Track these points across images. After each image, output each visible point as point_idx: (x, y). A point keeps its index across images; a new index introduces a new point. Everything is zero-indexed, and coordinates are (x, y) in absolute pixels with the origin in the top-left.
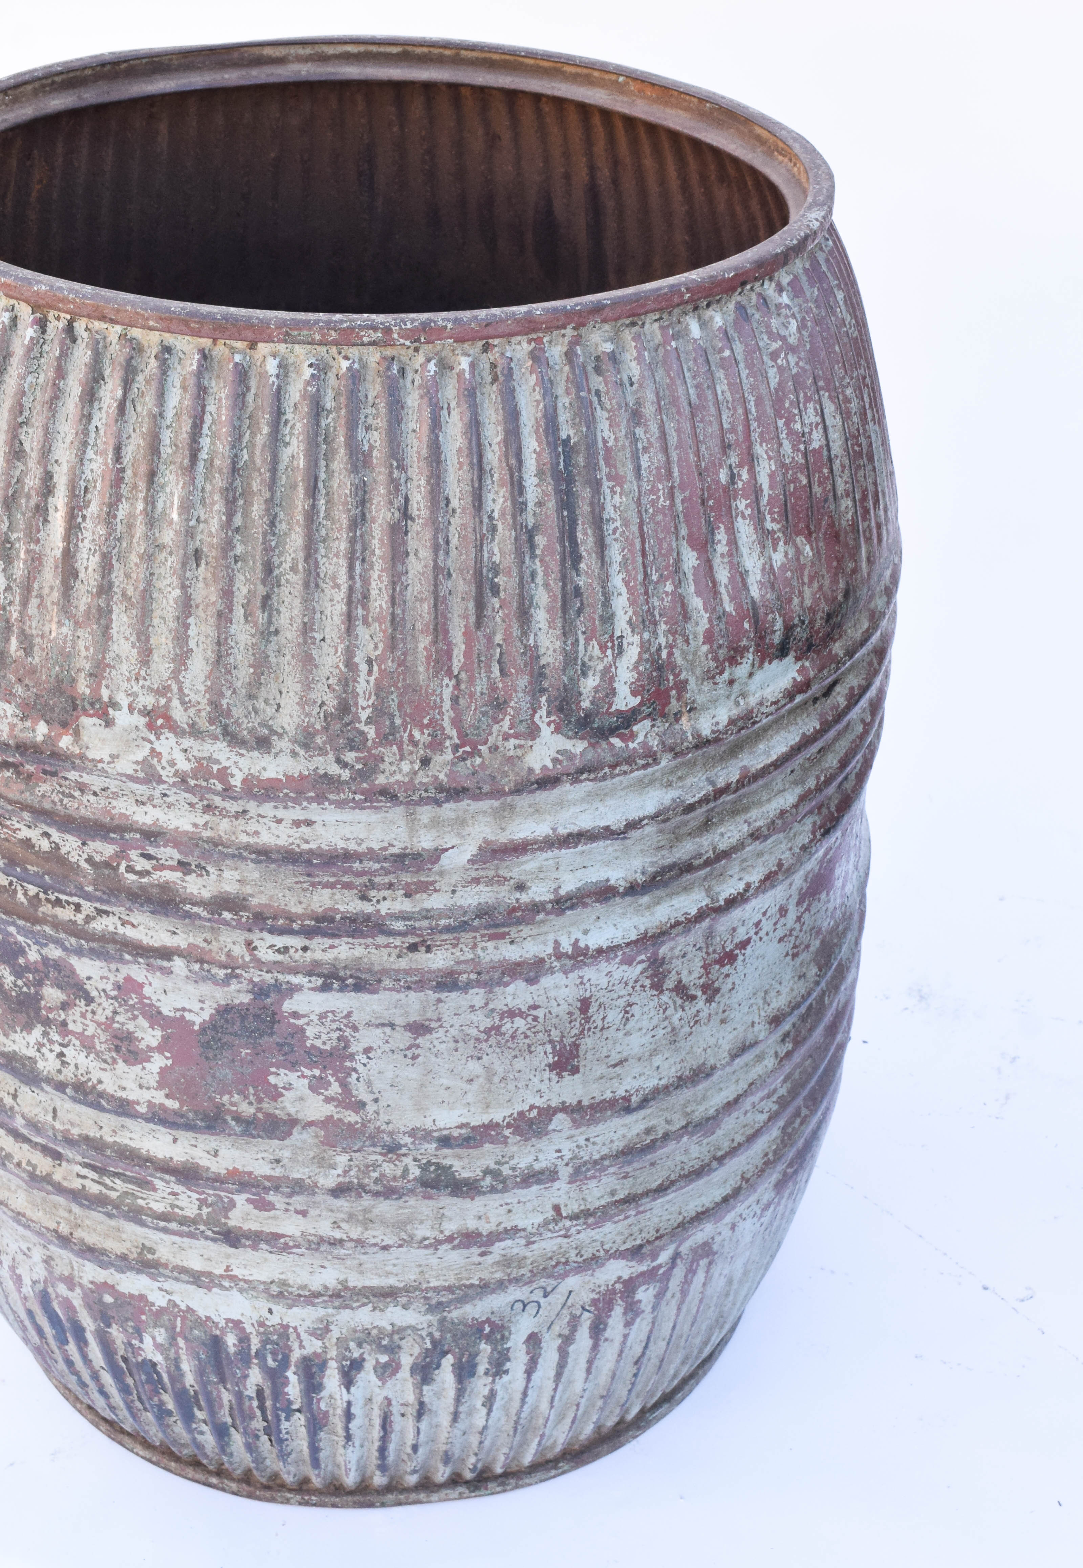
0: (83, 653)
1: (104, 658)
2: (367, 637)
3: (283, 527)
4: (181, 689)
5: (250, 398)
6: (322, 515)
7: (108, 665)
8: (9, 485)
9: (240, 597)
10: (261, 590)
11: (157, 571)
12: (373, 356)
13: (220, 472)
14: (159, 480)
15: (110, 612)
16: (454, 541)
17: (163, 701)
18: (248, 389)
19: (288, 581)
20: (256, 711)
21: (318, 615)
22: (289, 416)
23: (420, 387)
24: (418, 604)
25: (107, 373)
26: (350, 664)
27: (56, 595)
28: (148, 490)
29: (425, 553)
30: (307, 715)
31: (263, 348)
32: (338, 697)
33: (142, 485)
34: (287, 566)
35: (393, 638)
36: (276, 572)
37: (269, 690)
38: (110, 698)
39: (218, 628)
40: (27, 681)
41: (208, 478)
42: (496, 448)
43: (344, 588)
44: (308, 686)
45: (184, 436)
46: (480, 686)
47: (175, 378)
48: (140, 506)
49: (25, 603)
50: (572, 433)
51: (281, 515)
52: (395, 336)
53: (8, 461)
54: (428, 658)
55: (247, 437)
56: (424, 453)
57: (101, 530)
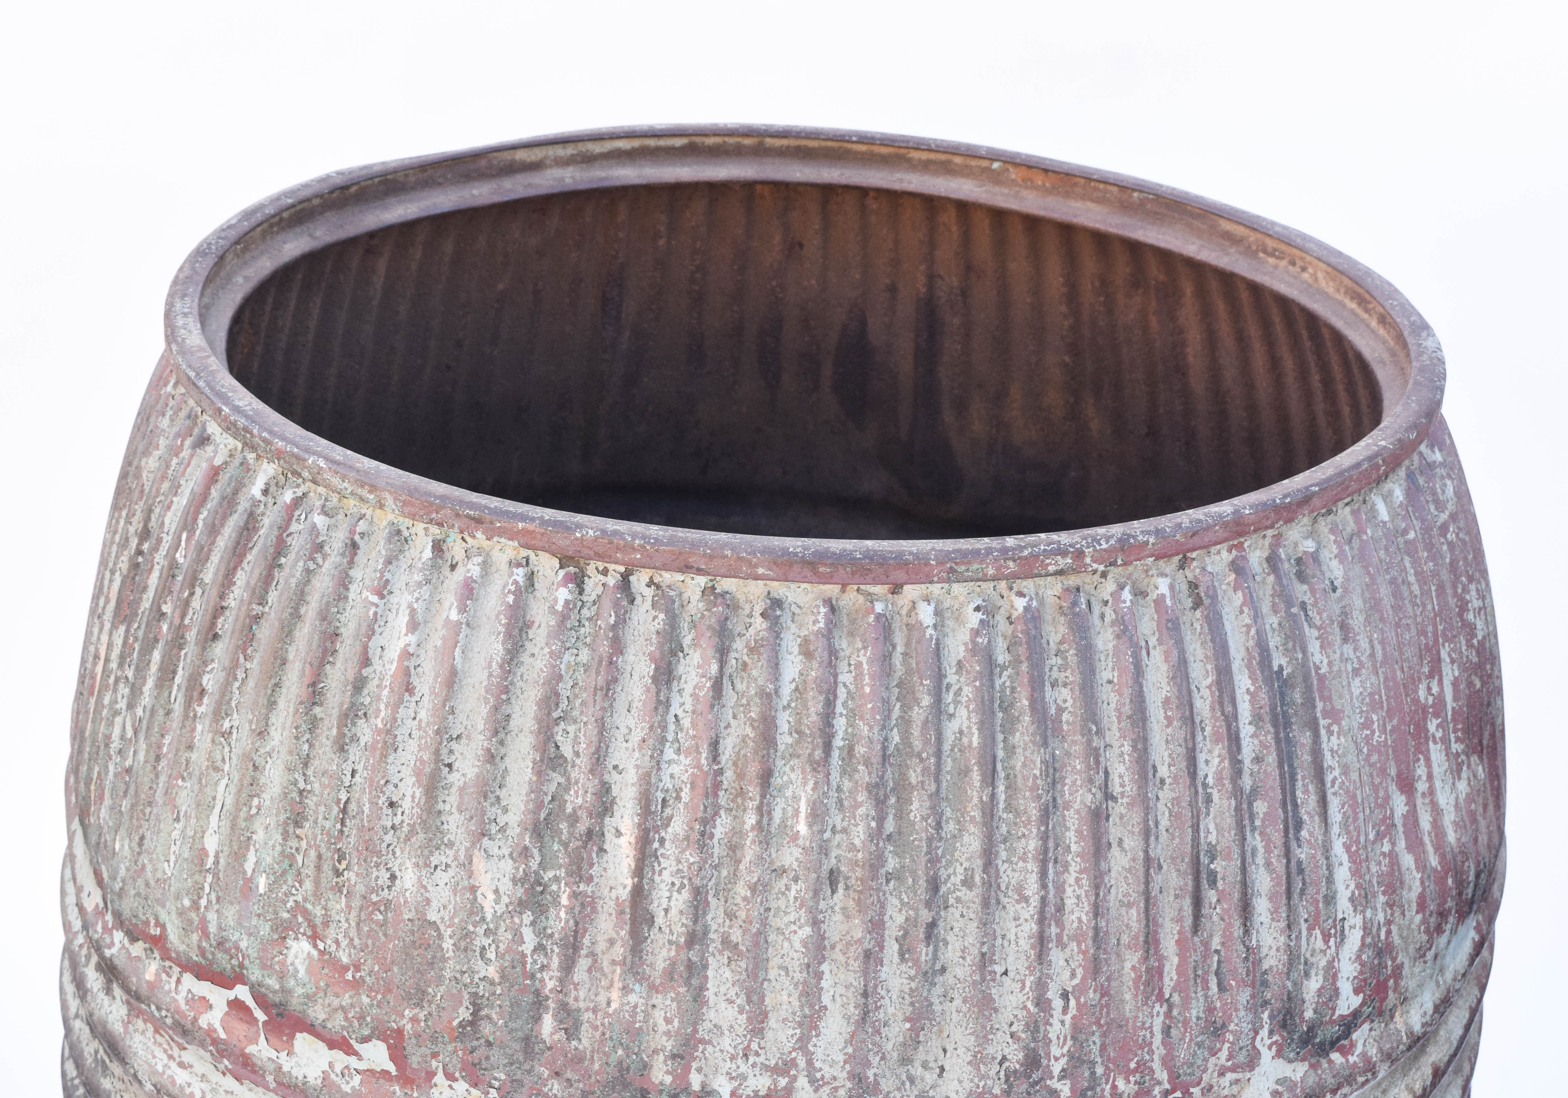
0: (662, 1027)
1: (695, 1031)
2: (1062, 963)
3: (950, 827)
4: (810, 1063)
5: (897, 659)
6: (1002, 805)
7: (702, 1041)
8: (540, 806)
9: (892, 928)
10: (926, 916)
11: (773, 905)
12: (1052, 589)
13: (867, 763)
14: (777, 781)
15: (705, 967)
16: (1164, 822)
17: (783, 1082)
18: (894, 647)
19: (958, 900)
20: (912, 1080)
21: (999, 941)
22: (951, 678)
23: (1113, 623)
24: (1123, 911)
25: (687, 643)
26: (1042, 1003)
27: (619, 951)
28: (763, 796)
29: (1133, 843)
30: (983, 1077)
31: (911, 591)
32: (1026, 1048)
33: (753, 791)
34: (957, 879)
35: (1096, 959)
36: (943, 889)
37: (930, 1050)
38: (704, 1085)
39: (865, 973)
40: (569, 1074)
41: (847, 770)
42: (1206, 693)
43: (1035, 902)
44: (984, 1037)
45: (813, 717)
46: (1196, 1010)
47: (791, 642)
48: (751, 819)
49: (568, 966)
51: (948, 813)
52: (1088, 560)
53: (539, 773)
54: (1136, 981)
55: (896, 712)
56: (1127, 710)
57: (691, 856)
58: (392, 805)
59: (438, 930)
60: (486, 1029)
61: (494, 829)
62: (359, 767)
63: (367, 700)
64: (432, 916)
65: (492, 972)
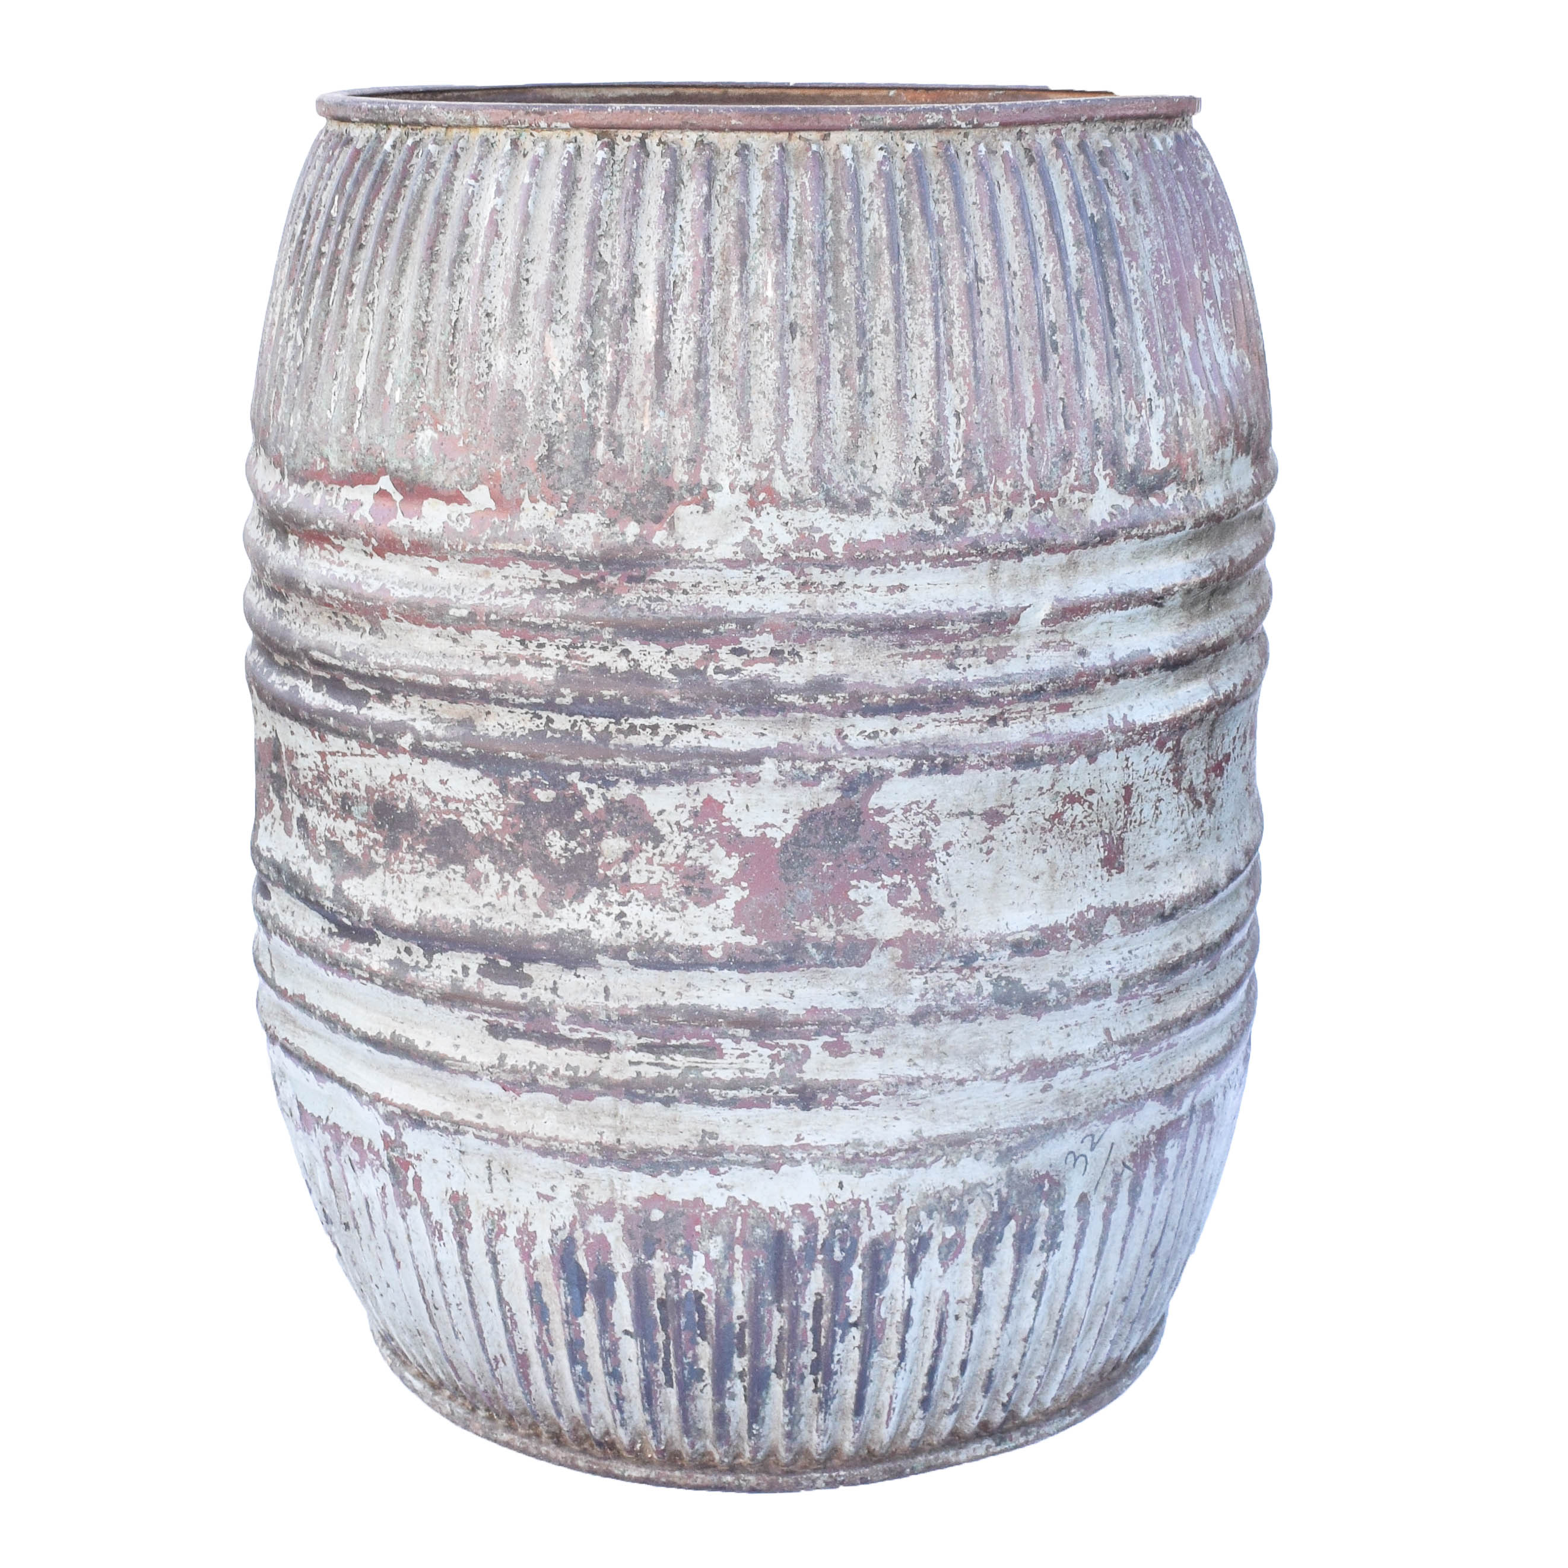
0: (680, 441)
1: (703, 441)
2: (954, 392)
3: (871, 293)
4: (783, 459)
5: (829, 182)
6: (905, 280)
7: (707, 448)
8: (590, 295)
9: (835, 365)
10: (858, 353)
11: (753, 349)
12: (930, 141)
13: (812, 247)
14: (751, 263)
15: (708, 395)
16: (1018, 302)
17: (765, 474)
18: (826, 173)
19: (879, 343)
20: (855, 475)
21: (909, 374)
22: (866, 194)
23: (974, 166)
24: (994, 359)
25: (686, 177)
26: (941, 418)
27: (648, 389)
28: (742, 272)
29: (998, 311)
30: (903, 472)
31: (835, 137)
32: (933, 451)
33: (735, 269)
34: (878, 329)
35: (977, 389)
36: (868, 336)
37: (866, 453)
38: (710, 480)
39: (818, 393)
40: (616, 484)
41: (799, 254)
42: (1041, 218)
43: (932, 345)
44: (903, 442)
45: (773, 218)
46: (1050, 439)
47: (756, 173)
48: (734, 288)
49: (613, 405)
50: (1094, 211)
51: (869, 283)
52: (954, 118)
53: (588, 272)
54: (1006, 410)
55: (830, 215)
56: (987, 221)
57: (695, 317)
58: (488, 315)
59: (522, 395)
60: (558, 459)
61: (559, 317)
62: (464, 296)
63: (468, 250)
64: (518, 386)
65: (561, 417)
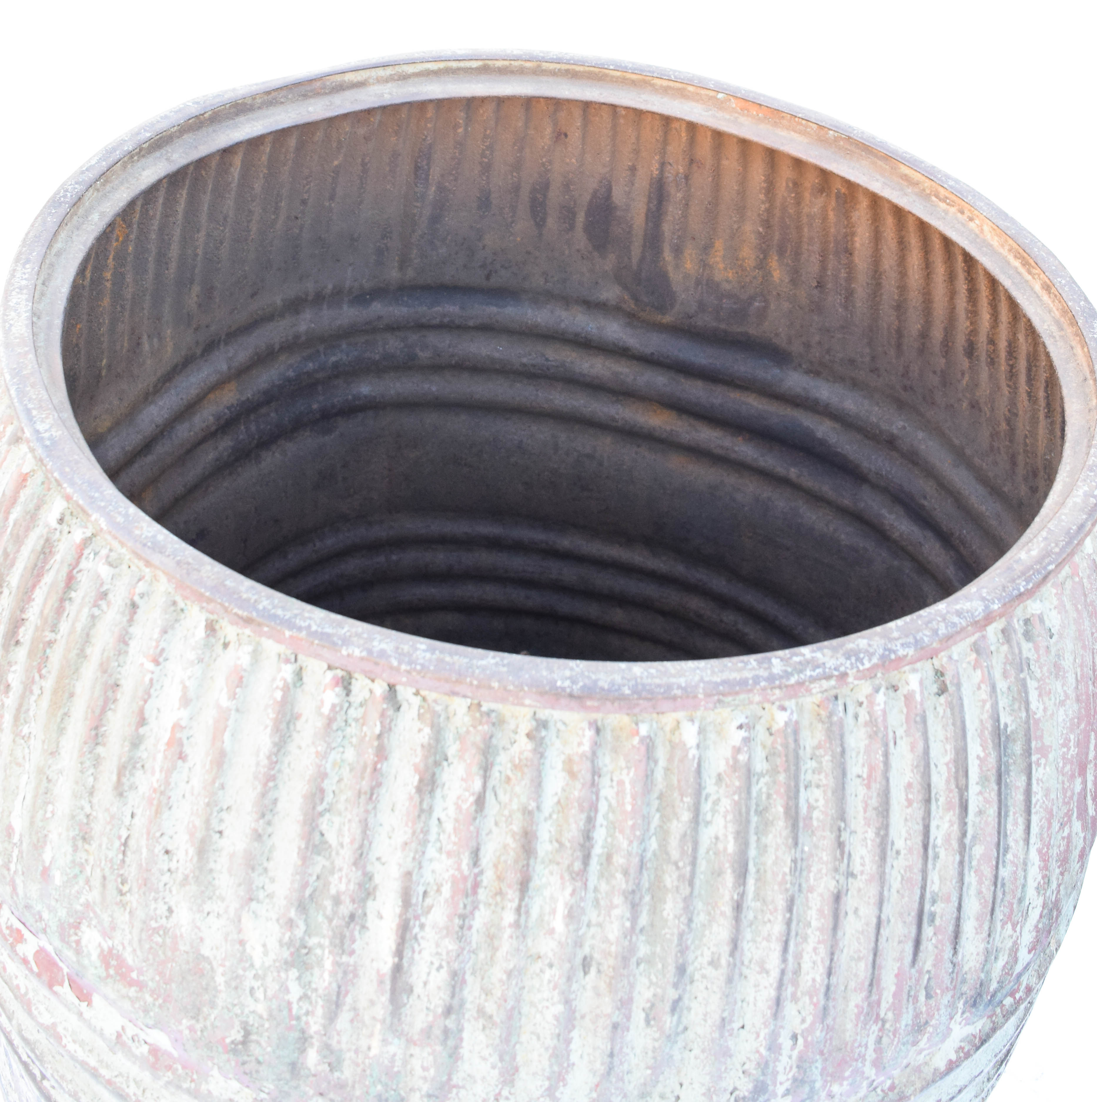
0: (419, 1071)
1: (450, 1079)
2: (794, 1012)
3: (701, 918)
5: (659, 774)
6: (751, 897)
7: (456, 1086)
8: (305, 885)
9: (641, 1002)
10: (672, 994)
14: (535, 884)
15: (461, 1032)
16: (896, 886)
18: (656, 762)
19: (704, 976)
21: (739, 1006)
22: (710, 787)
23: (866, 724)
25: (452, 754)
26: (774, 1047)
27: (379, 1011)
28: (522, 899)
32: (755, 1080)
33: (512, 895)
34: (704, 961)
35: (825, 1009)
37: (668, 1085)
39: (612, 1040)
42: (943, 769)
43: (775, 974)
44: (718, 1075)
46: (906, 1020)
48: (509, 917)
49: (332, 1017)
50: (1010, 719)
54: (858, 1016)
55: (656, 821)
56: (874, 802)
57: (450, 945)
58: (167, 852)
59: (210, 963)
60: (255, 1050)
61: (261, 895)
62: (138, 812)
63: (144, 755)
64: (206, 951)
65: (261, 1008)
